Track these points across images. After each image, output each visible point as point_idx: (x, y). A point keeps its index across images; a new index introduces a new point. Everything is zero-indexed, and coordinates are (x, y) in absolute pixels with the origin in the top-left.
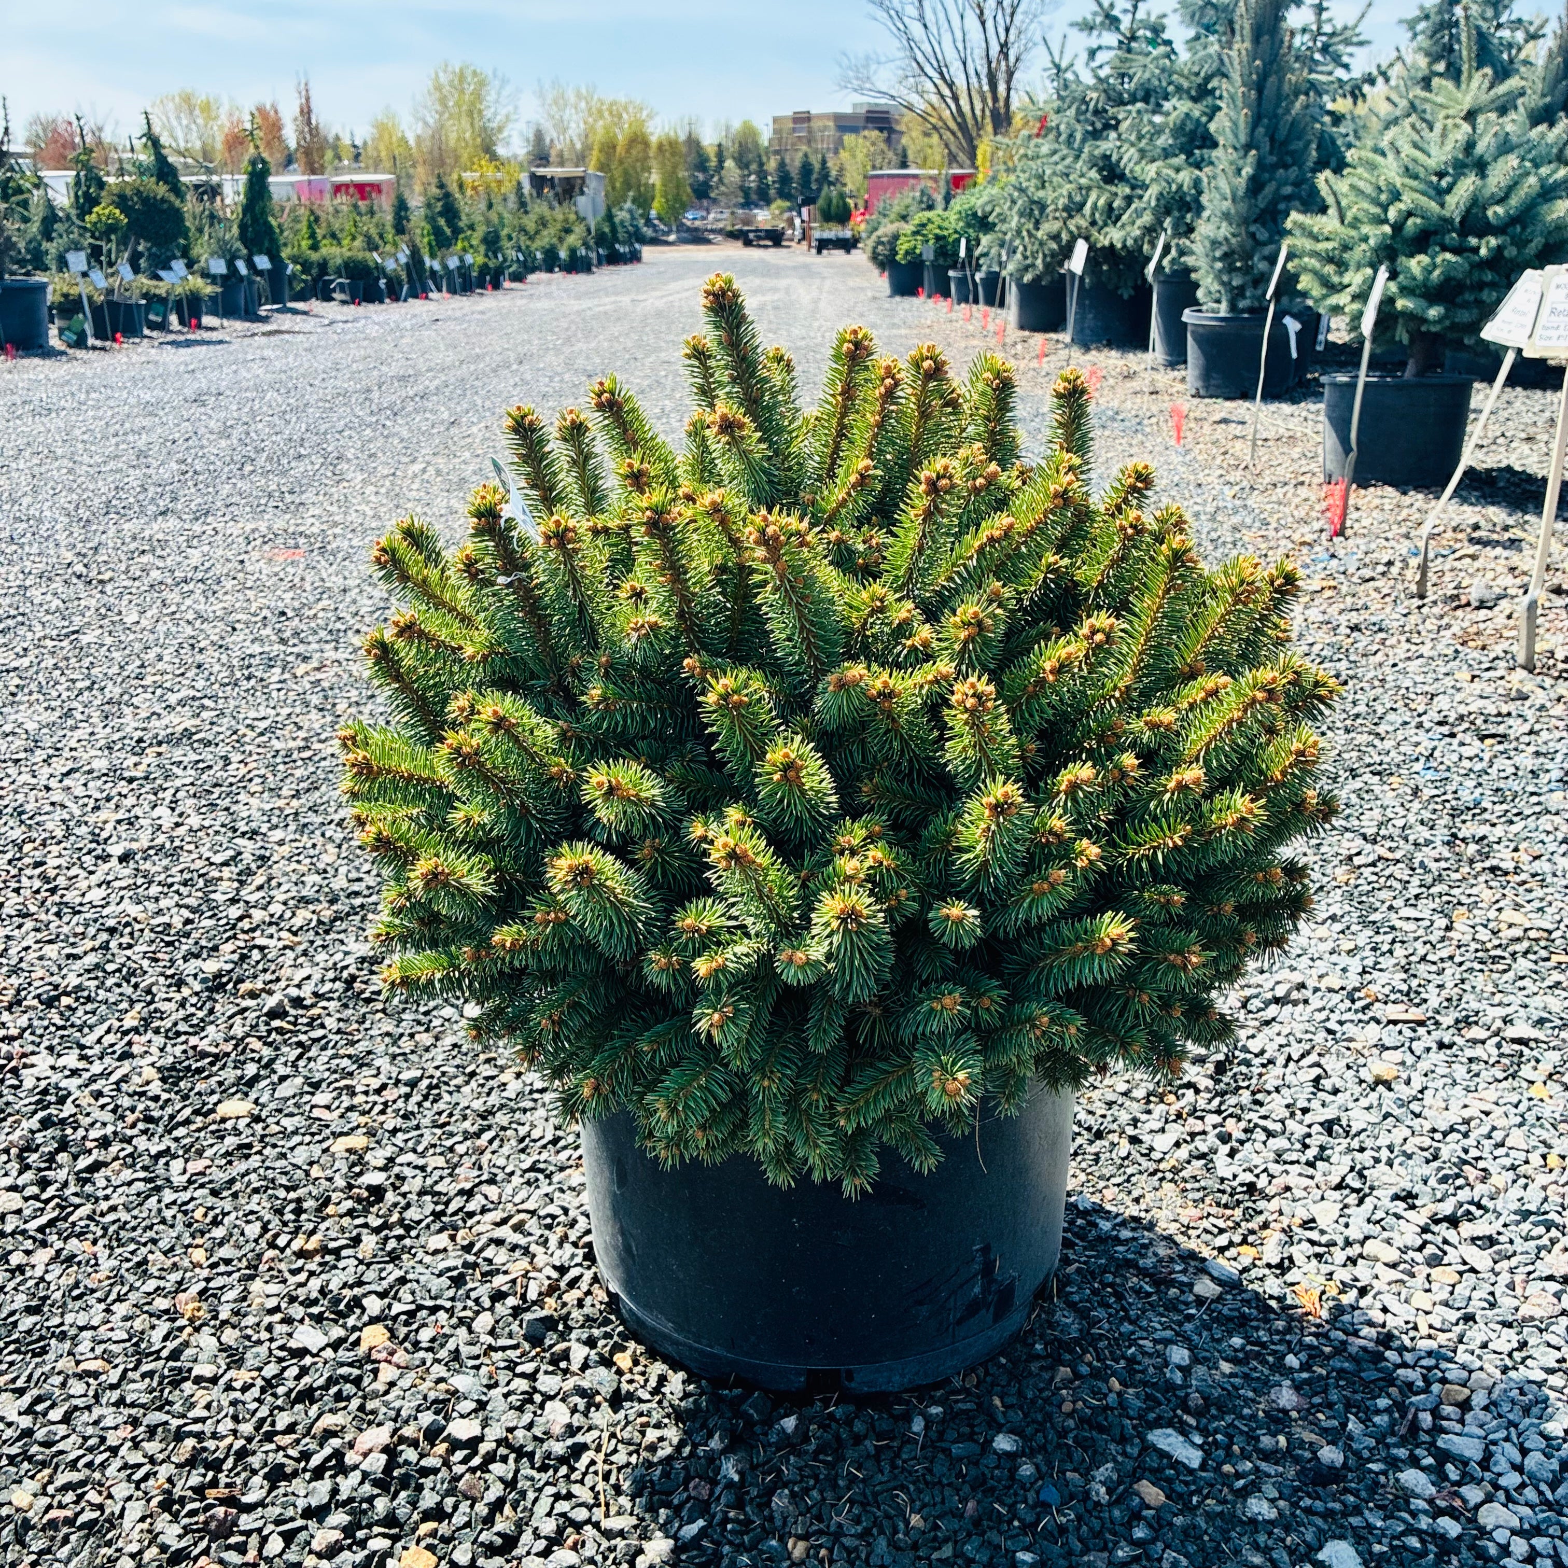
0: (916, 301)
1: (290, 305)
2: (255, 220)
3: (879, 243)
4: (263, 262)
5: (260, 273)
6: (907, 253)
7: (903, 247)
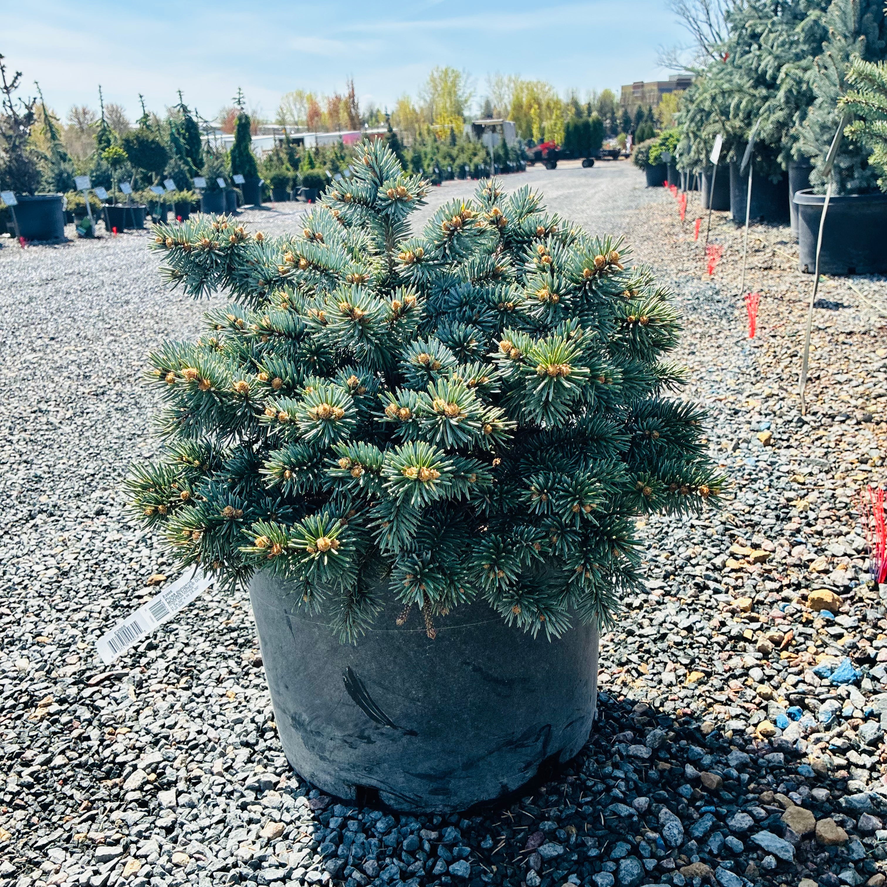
0: (661, 189)
2: (241, 153)
3: (640, 152)
4: (239, 179)
5: (238, 186)
6: (656, 159)
7: (653, 154)
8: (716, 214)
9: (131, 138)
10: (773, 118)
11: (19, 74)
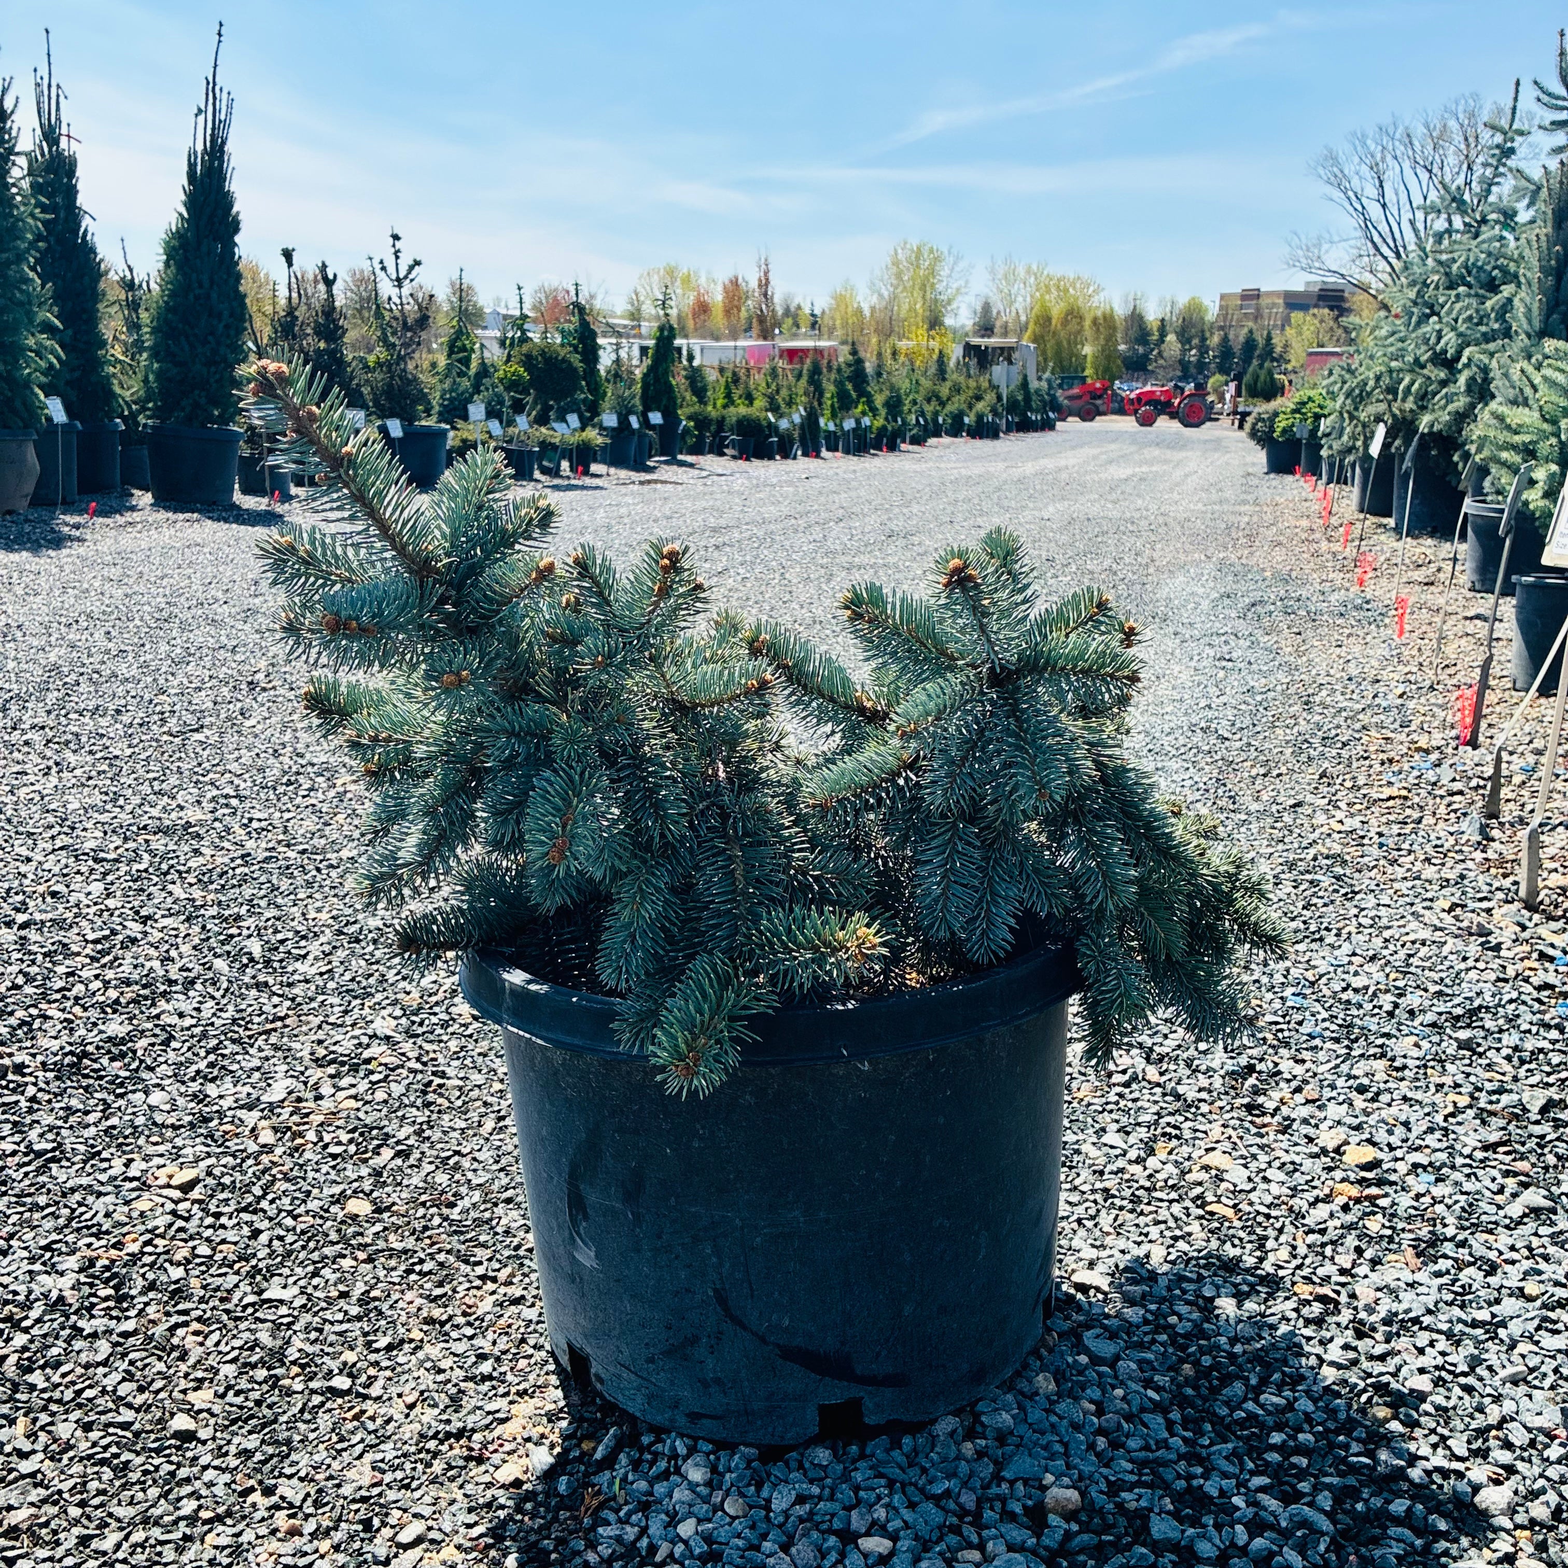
0: (1289, 478)
1: (680, 457)
2: (657, 380)
3: (1259, 419)
4: (656, 418)
5: (653, 427)
6: (1284, 431)
7: (1281, 424)
8: (1372, 519)
9: (535, 353)
10: (1450, 408)
11: (417, 263)
